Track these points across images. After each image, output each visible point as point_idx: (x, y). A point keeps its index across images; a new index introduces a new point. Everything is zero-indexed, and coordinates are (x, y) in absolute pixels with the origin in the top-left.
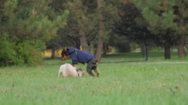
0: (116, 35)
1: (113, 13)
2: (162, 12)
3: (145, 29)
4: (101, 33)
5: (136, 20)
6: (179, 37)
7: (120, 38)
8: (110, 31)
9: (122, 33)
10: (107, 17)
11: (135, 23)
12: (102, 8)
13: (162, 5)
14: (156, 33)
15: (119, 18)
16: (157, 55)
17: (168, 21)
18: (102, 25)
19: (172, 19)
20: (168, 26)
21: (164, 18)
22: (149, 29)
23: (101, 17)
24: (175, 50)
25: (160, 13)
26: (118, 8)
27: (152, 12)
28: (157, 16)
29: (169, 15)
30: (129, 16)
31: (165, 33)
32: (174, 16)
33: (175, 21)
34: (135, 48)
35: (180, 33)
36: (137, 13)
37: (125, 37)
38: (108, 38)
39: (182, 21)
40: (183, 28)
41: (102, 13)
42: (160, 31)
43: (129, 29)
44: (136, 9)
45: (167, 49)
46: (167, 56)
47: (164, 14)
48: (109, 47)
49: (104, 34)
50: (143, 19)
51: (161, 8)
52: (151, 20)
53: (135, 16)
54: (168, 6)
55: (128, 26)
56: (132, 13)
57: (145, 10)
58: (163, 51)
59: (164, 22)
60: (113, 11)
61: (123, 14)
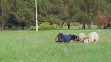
0: (8, 23)
1: (7, 16)
2: (21, 16)
3: (16, 21)
4: (3, 22)
5: (14, 18)
6: (26, 24)
7: (9, 24)
8: (6, 21)
9: (9, 22)
10: (5, 17)
12: (3, 15)
13: (21, 14)
14: (20, 22)
15: (9, 18)
16: (20, 29)
17: (23, 19)
18: (3, 20)
19: (24, 19)
20: (23, 21)
21: (22, 18)
22: (18, 21)
23: (3, 17)
24: (25, 27)
25: (21, 17)
26: (9, 15)
27: (18, 17)
28: (20, 18)
29: (24, 17)
30: (12, 17)
31: (22, 23)
32: (25, 18)
33: (25, 19)
34: (13, 27)
35: (27, 23)
36: (14, 16)
37: (10, 24)
38: (5, 24)
39: (27, 19)
40: (28, 21)
41: (3, 16)
42: (21, 22)
43: (12, 21)
44: (14, 15)
45: (23, 27)
46: (23, 29)
47: (22, 17)
48: (6, 26)
50: (16, 18)
51: (21, 15)
52: (18, 19)
53: (14, 17)
54: (23, 15)
55: (11, 20)
56: (13, 16)
57: (16, 16)
58: (22, 28)
59: (22, 19)
61: (10, 17)
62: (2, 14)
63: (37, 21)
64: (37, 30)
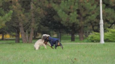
0: (42, 26)
1: (40, 13)
2: (70, 12)
3: (59, 23)
4: (33, 24)
5: (54, 17)
6: (80, 28)
7: (44, 28)
8: (38, 23)
9: (45, 25)
10: (36, 15)
11: (53, 19)
12: (33, 9)
13: (70, 8)
14: (66, 25)
15: (44, 16)
16: (66, 39)
17: (73, 18)
18: (33, 20)
19: (76, 17)
20: (73, 21)
21: (71, 16)
22: (62, 22)
23: (33, 15)
24: (78, 36)
25: (69, 13)
26: (43, 9)
27: (64, 13)
28: (67, 15)
29: (74, 15)
30: (50, 14)
31: (71, 25)
32: (77, 15)
33: (78, 18)
34: (53, 34)
35: (80, 25)
36: (54, 13)
37: (47, 28)
38: (37, 28)
39: (82, 18)
40: (83, 23)
41: (34, 13)
42: (69, 24)
43: (50, 23)
44: (54, 10)
45: (73, 35)
46: (73, 39)
47: (71, 14)
48: (38, 33)
49: (34, 25)
50: (59, 17)
51: (69, 10)
52: (63, 17)
53: (54, 15)
54: (74, 9)
55: (49, 21)
56: (52, 13)
57: (59, 12)
58: (71, 36)
59: (71, 18)
60: (40, 11)
61: (46, 13)
62: (30, 8)
63: (102, 22)
64: (102, 42)
